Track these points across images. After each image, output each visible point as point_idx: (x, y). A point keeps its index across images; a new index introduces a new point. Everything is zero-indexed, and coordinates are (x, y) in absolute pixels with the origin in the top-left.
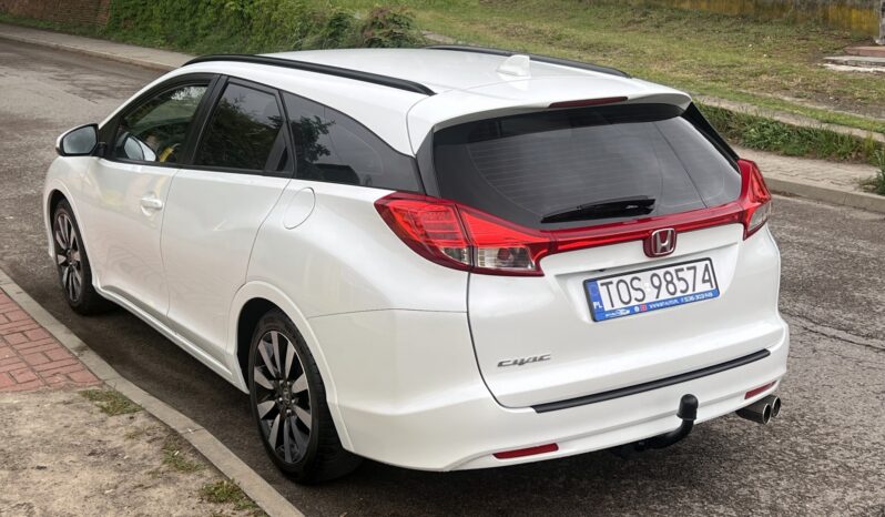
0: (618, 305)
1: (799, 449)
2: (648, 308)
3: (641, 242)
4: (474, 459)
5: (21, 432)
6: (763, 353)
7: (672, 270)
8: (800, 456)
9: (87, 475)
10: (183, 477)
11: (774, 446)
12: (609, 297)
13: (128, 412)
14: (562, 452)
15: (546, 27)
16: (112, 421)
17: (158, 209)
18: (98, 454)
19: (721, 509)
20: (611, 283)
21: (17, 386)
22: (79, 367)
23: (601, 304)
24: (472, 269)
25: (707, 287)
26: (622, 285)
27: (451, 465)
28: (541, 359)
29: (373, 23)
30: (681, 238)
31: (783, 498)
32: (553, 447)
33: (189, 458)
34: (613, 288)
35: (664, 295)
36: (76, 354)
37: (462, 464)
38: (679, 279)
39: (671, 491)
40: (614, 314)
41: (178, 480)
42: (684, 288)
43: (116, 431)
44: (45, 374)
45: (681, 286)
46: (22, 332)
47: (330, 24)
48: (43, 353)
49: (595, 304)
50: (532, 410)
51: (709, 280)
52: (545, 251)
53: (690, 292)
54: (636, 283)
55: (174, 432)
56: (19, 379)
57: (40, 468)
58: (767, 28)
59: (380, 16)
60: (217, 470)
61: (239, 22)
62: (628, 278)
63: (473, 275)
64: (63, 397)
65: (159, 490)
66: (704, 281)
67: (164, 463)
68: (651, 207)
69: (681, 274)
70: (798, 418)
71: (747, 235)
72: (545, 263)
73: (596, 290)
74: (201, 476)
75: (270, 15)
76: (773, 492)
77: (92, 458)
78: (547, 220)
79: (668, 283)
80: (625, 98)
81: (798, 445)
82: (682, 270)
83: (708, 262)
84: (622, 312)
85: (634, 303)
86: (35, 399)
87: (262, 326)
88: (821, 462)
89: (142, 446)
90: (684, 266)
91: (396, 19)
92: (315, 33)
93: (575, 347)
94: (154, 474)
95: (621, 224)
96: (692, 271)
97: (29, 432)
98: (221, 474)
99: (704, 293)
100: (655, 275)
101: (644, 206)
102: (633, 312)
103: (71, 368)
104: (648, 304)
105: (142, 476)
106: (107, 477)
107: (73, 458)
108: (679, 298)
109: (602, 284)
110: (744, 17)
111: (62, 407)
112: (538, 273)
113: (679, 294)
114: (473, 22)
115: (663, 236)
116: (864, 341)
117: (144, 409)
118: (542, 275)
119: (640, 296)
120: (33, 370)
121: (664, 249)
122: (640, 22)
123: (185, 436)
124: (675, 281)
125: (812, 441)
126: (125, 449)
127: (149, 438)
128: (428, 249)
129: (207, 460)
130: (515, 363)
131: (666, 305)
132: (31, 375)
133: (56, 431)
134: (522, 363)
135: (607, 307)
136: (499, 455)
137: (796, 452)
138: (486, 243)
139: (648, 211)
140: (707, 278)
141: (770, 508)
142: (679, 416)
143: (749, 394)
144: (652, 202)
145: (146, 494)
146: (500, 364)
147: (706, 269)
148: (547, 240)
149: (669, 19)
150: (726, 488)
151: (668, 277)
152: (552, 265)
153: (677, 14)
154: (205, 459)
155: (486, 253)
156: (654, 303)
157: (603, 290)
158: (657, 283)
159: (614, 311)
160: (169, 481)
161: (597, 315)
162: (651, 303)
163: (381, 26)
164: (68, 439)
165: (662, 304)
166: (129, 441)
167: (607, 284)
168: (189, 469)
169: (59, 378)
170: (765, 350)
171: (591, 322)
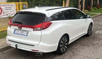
2: (18, 34)
7: (23, 31)
25: (26, 34)
26: (18, 31)
30: (22, 28)
35: (21, 33)
45: (23, 33)
49: (14, 32)
71: (33, 30)
80: (32, 12)
83: (28, 32)
84: (16, 34)
90: (25, 31)
100: (21, 31)
131: (20, 34)
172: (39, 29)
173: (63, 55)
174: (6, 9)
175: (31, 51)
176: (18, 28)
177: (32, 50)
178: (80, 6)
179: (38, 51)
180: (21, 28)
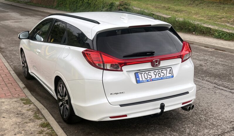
0: (144, 79)
1: (201, 119)
2: (153, 80)
3: (150, 63)
4: (104, 118)
5: (2, 108)
6: (187, 93)
7: (160, 70)
8: (201, 121)
9: (14, 119)
10: (37, 121)
11: (195, 118)
12: (141, 77)
13: (30, 104)
14: (128, 117)
15: (167, 5)
16: (25, 106)
17: (40, 53)
18: (19, 114)
19: (175, 134)
20: (142, 73)
21: (6, 97)
22: (22, 92)
23: (139, 79)
24: (104, 69)
25: (170, 75)
26: (145, 74)
27: (98, 120)
28: (122, 93)
29: (120, 5)
30: (161, 62)
31: (193, 131)
32: (126, 116)
33: (40, 116)
34: (143, 75)
35: (157, 77)
36: (22, 89)
37: (101, 120)
38: (162, 73)
39: (163, 128)
40: (143, 82)
41: (36, 121)
42: (163, 75)
43: (25, 109)
44: (13, 94)
45: (162, 74)
46: (11, 83)
47: (110, 5)
48: (15, 89)
49: (137, 79)
50: (119, 106)
51: (171, 73)
52: (123, 65)
54: (149, 74)
55: (38, 109)
56: (7, 95)
57: (4, 117)
58: (226, 6)
59: (122, 3)
60: (46, 119)
61: (88, 5)
62: (147, 72)
63: (104, 71)
64: (16, 100)
65: (30, 124)
66: (169, 73)
67: (34, 117)
68: (154, 54)
69: (162, 71)
70: (204, 110)
72: (123, 68)
73: (138, 75)
74: (42, 121)
75: (95, 3)
76: (190, 130)
77: (17, 115)
78: (124, 57)
79: (159, 74)
80: (151, 25)
81: (201, 117)
82: (163, 70)
83: (171, 68)
84: (145, 81)
85: (148, 79)
86: (9, 100)
87: (59, 83)
88: (206, 122)
89: (30, 113)
90: (164, 69)
91: (126, 4)
92: (106, 7)
93: (131, 90)
94: (30, 120)
95: (146, 58)
96: (166, 71)
97: (4, 108)
98: (46, 120)
99: (169, 76)
101: (152, 54)
102: (148, 81)
103: (20, 93)
104: (152, 79)
105: (27, 120)
106: (19, 120)
107: (12, 115)
108: (161, 78)
109: (140, 74)
110: (220, 3)
111: (14, 102)
112: (121, 70)
113: (162, 77)
114: (147, 4)
115: (156, 61)
116: (230, 90)
117: (33, 103)
118: (122, 71)
119: (150, 77)
120: (11, 93)
121: (157, 65)
122: (192, 4)
123: (40, 110)
124: (161, 73)
125: (206, 117)
126: (26, 113)
127: (32, 111)
128: (93, 64)
129: (44, 117)
130: (115, 93)
131: (158, 79)
132: (10, 94)
133: (11, 108)
134: (117, 94)
135: (141, 80)
136: (111, 117)
137: (200, 119)
138: (108, 62)
139: (153, 55)
140: (170, 72)
141: (188, 134)
142: (160, 109)
143: (183, 104)
144: (154, 52)
145: (27, 125)
146: (111, 94)
147: (170, 70)
148: (124, 62)
149: (200, 3)
150: (178, 128)
151: (159, 72)
152: (125, 68)
153: (202, 2)
154: (44, 116)
155: (107, 65)
156: (154, 79)
157: (140, 75)
158: (155, 73)
159: (143, 81)
160: (33, 121)
161: (138, 82)
162: (153, 79)
163: (122, 6)
164: (13, 110)
165: (156, 79)
166: (27, 111)
167: (141, 74)
168: (39, 119)
169: (16, 95)
170: (188, 92)
171: (137, 84)
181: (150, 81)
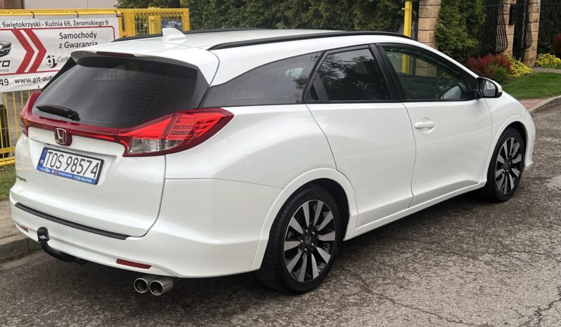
0: (49, 166)
2: (57, 173)
6: (123, 237)
7: (80, 158)
12: (47, 160)
20: (52, 153)
23: (44, 162)
25: (92, 176)
26: (55, 156)
34: (52, 156)
35: (68, 171)
38: (80, 165)
40: (43, 170)
42: (79, 171)
45: (79, 169)
49: (42, 161)
51: (95, 173)
53: (81, 174)
54: (60, 158)
62: (59, 154)
66: (92, 172)
71: (126, 155)
72: (29, 130)
73: (46, 154)
79: (74, 164)
82: (84, 160)
83: (100, 162)
84: (47, 170)
85: (55, 167)
90: (87, 159)
96: (89, 163)
99: (87, 178)
100: (71, 157)
102: (50, 173)
104: (58, 171)
108: (73, 175)
113: (75, 173)
118: (28, 136)
119: (59, 165)
124: (78, 165)
131: (65, 175)
135: (44, 165)
140: (94, 171)
147: (97, 165)
151: (76, 162)
156: (61, 172)
157: (48, 154)
158: (69, 162)
159: (44, 168)
161: (40, 165)
165: (64, 174)
171: (36, 169)
172: (154, 150)
173: (306, 297)
174: (64, 41)
175: (114, 264)
176: (57, 138)
177: (119, 261)
178: (510, 31)
179: (148, 267)
180: (69, 143)
181: (53, 174)
